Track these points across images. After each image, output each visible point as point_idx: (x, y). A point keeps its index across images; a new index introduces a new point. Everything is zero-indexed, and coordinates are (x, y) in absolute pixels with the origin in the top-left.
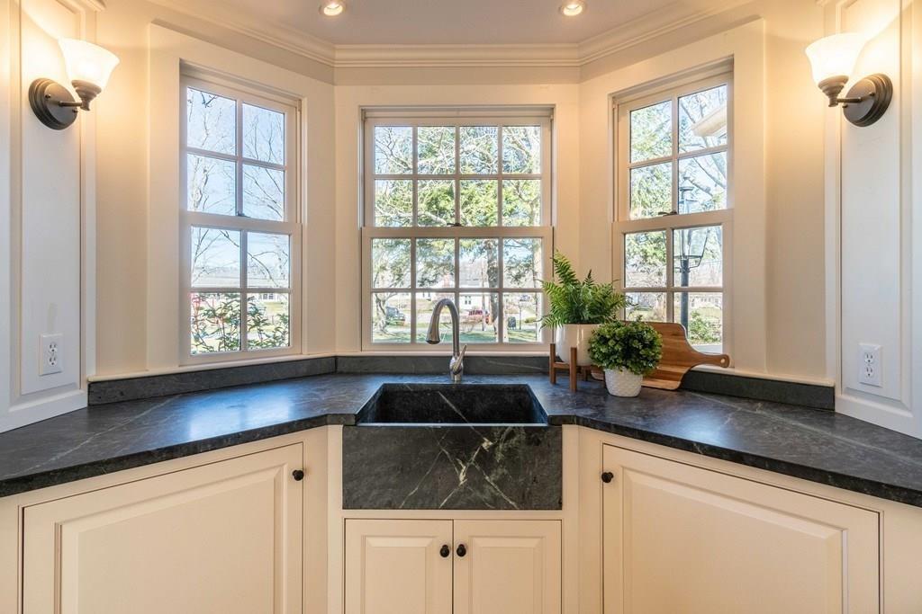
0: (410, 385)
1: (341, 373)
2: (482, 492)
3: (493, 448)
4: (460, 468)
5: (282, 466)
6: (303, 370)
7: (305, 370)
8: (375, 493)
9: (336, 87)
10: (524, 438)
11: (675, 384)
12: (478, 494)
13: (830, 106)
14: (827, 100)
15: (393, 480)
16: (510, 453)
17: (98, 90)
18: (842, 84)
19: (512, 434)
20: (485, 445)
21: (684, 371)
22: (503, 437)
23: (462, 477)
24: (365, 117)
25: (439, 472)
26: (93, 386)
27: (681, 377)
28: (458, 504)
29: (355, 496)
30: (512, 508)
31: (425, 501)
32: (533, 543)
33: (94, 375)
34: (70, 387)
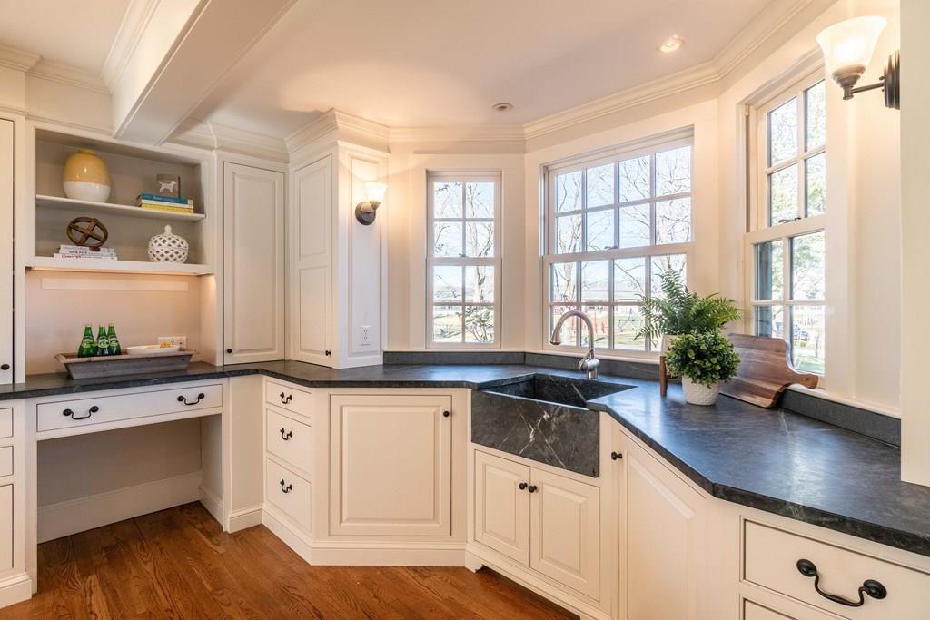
0: (552, 376)
1: (528, 365)
2: (543, 450)
3: (550, 419)
4: (531, 430)
5: (438, 406)
6: (500, 359)
7: (501, 359)
8: (486, 436)
9: (526, 155)
10: (569, 416)
11: (767, 402)
12: (541, 450)
13: (845, 98)
14: (841, 91)
15: (495, 429)
16: (560, 425)
17: (379, 203)
18: (859, 74)
19: (561, 412)
20: (545, 416)
21: (776, 388)
22: (556, 412)
23: (531, 436)
24: (547, 171)
25: (518, 430)
26: (386, 354)
27: (773, 395)
28: (530, 455)
29: (477, 435)
30: (561, 467)
31: (511, 448)
32: (581, 500)
33: (387, 349)
34: (374, 352)
